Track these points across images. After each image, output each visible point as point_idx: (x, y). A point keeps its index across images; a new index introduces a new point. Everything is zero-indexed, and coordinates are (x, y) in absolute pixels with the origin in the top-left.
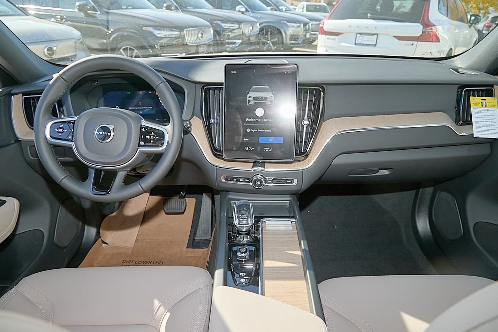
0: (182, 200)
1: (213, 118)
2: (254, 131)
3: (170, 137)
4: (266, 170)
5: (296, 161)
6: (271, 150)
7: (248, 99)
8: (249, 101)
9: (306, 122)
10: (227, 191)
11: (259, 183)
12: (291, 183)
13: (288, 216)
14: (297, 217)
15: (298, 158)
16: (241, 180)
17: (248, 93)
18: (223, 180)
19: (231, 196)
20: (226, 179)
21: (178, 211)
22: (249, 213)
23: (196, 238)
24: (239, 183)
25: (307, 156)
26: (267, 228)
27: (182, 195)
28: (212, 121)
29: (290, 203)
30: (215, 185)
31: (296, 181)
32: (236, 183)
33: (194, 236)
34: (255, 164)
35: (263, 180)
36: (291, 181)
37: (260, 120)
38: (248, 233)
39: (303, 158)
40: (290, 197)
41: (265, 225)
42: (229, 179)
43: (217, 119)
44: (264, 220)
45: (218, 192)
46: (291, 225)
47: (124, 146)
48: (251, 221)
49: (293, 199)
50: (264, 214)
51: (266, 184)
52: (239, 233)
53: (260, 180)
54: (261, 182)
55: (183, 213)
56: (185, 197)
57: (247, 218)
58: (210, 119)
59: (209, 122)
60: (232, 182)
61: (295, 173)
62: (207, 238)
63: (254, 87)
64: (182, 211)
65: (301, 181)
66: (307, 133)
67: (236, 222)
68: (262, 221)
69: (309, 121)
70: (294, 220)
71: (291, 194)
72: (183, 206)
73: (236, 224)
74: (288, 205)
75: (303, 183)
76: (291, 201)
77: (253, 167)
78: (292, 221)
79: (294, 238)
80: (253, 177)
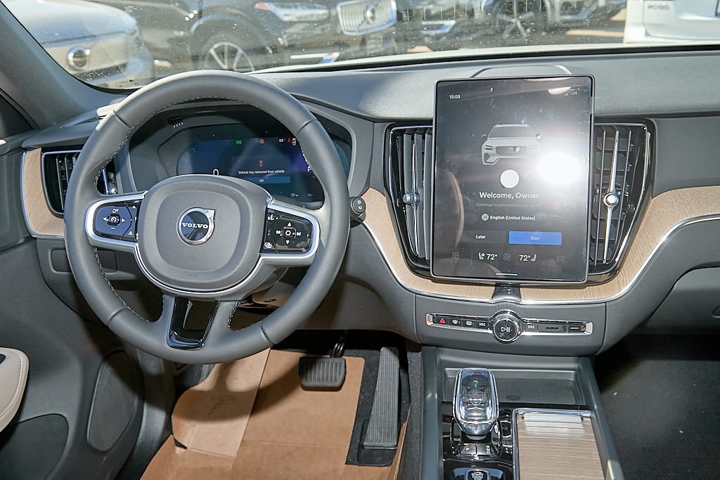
0: (338, 360)
1: (410, 192)
2: (496, 218)
3: (325, 232)
4: (523, 302)
5: (590, 283)
6: (534, 260)
7: (484, 151)
8: (487, 156)
9: (612, 199)
10: (437, 346)
11: (508, 330)
12: (579, 331)
13: (573, 403)
14: (596, 407)
15: (595, 276)
16: (469, 323)
17: (485, 139)
18: (430, 323)
19: (446, 356)
20: (437, 320)
21: (329, 384)
22: (489, 396)
23: (365, 443)
24: (463, 329)
25: (614, 273)
26: (528, 429)
27: (337, 351)
28: (408, 198)
29: (576, 375)
30: (412, 332)
32: (457, 328)
33: (362, 439)
34: (500, 288)
35: (516, 324)
36: (579, 327)
37: (509, 196)
38: (487, 438)
39: (605, 277)
40: (577, 362)
41: (523, 423)
42: (442, 321)
43: (417, 193)
44: (521, 411)
45: (417, 347)
46: (581, 426)
47: (233, 251)
48: (491, 413)
49: (583, 366)
50: (519, 398)
51: (524, 333)
52: (466, 437)
53: (510, 324)
54: (513, 327)
55: (338, 389)
56: (342, 354)
57: (484, 405)
58: (404, 193)
59: (401, 200)
60: (449, 327)
61: (589, 310)
62: (390, 444)
63: (498, 126)
64: (337, 384)
65: (601, 328)
66: (614, 222)
67: (460, 413)
68: (516, 414)
69: (619, 197)
70: (587, 414)
71: (579, 356)
72: (339, 374)
73: (460, 419)
74: (572, 379)
75: (606, 331)
76: (578, 371)
77: (494, 295)
78: (584, 415)
79: (591, 454)
80: (495, 316)
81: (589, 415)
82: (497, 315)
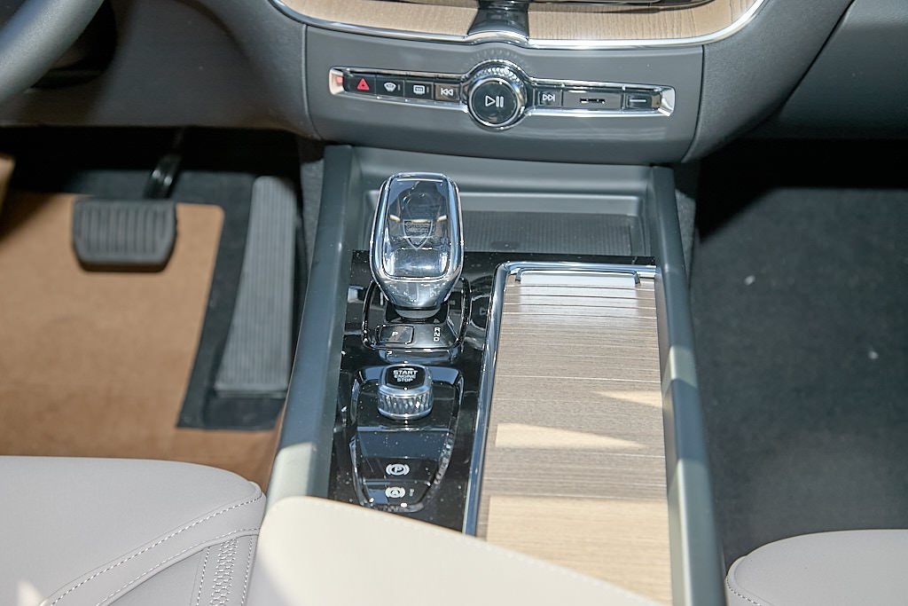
0: (160, 206)
4: (532, 43)
10: (353, 145)
11: (500, 102)
12: (647, 106)
13: (627, 253)
18: (336, 89)
19: (373, 164)
20: (349, 84)
21: (139, 258)
23: (220, 386)
24: (407, 102)
26: (526, 300)
27: (158, 185)
29: (640, 204)
30: (301, 116)
31: (668, 99)
32: (394, 101)
33: (213, 377)
34: (486, 13)
35: (517, 90)
36: (648, 99)
38: (438, 313)
40: (646, 176)
41: (516, 290)
42: (363, 85)
44: (514, 267)
45: (317, 149)
46: (633, 294)
48: (449, 266)
49: (655, 187)
51: (535, 112)
52: (395, 311)
53: (505, 91)
54: (511, 98)
55: (158, 268)
60: (379, 99)
61: (662, 64)
62: (272, 384)
64: (157, 257)
65: (693, 102)
67: (386, 267)
68: (506, 273)
70: (648, 272)
71: (652, 165)
72: (163, 235)
73: (383, 275)
74: (632, 213)
75: (703, 107)
76: (644, 197)
77: (474, 27)
78: (642, 274)
79: (643, 341)
80: (473, 73)
81: (652, 275)
82: (477, 70)
